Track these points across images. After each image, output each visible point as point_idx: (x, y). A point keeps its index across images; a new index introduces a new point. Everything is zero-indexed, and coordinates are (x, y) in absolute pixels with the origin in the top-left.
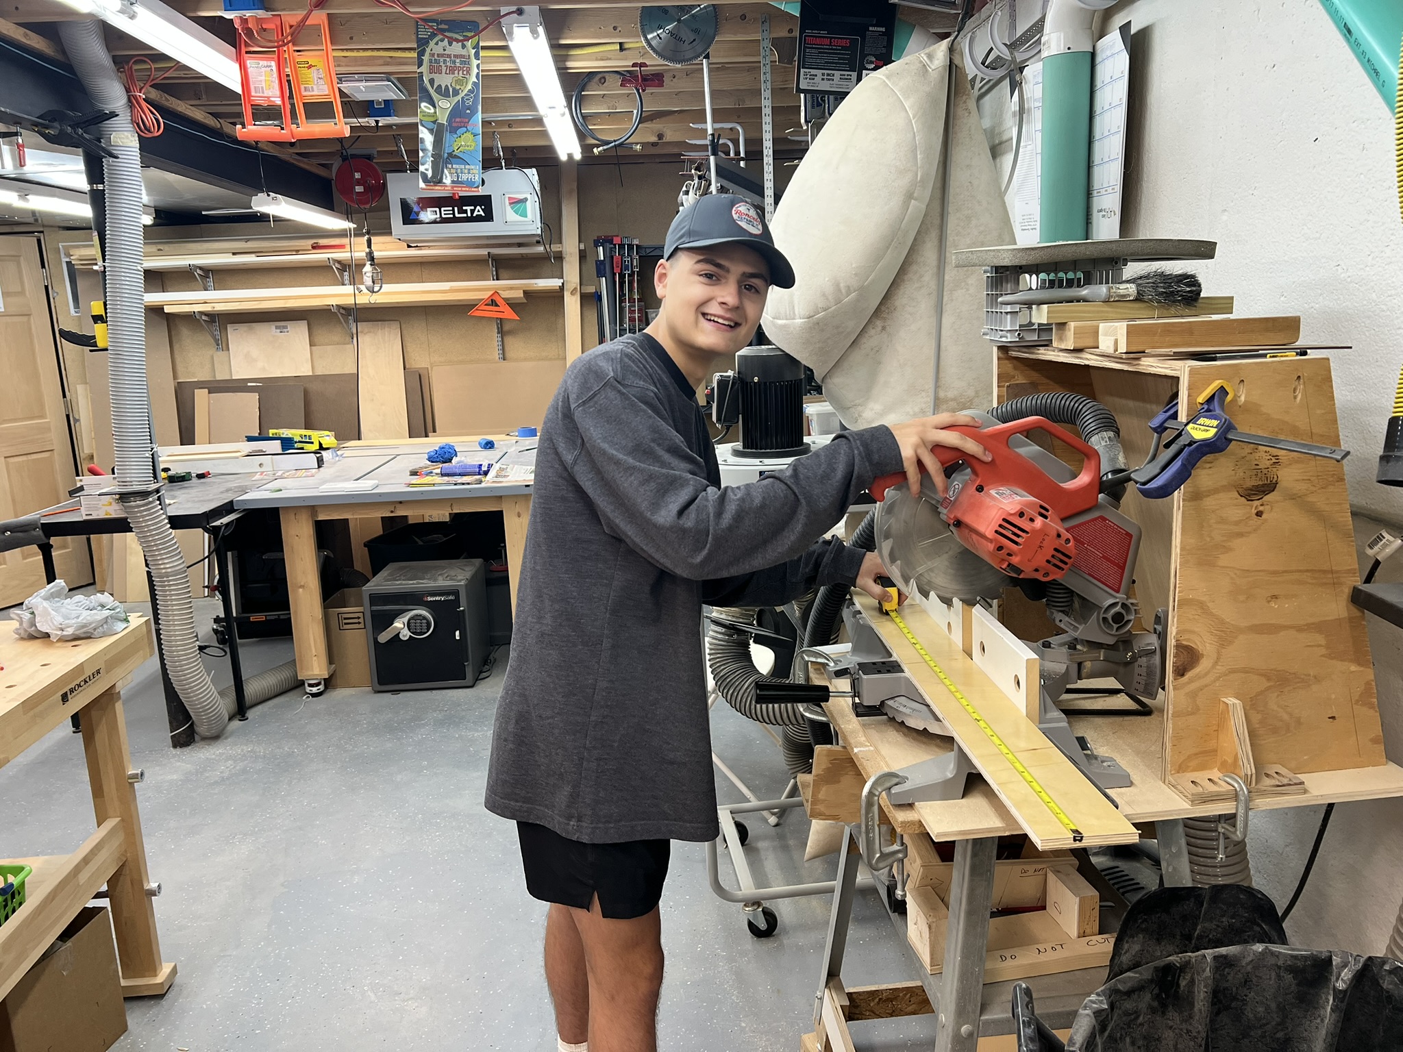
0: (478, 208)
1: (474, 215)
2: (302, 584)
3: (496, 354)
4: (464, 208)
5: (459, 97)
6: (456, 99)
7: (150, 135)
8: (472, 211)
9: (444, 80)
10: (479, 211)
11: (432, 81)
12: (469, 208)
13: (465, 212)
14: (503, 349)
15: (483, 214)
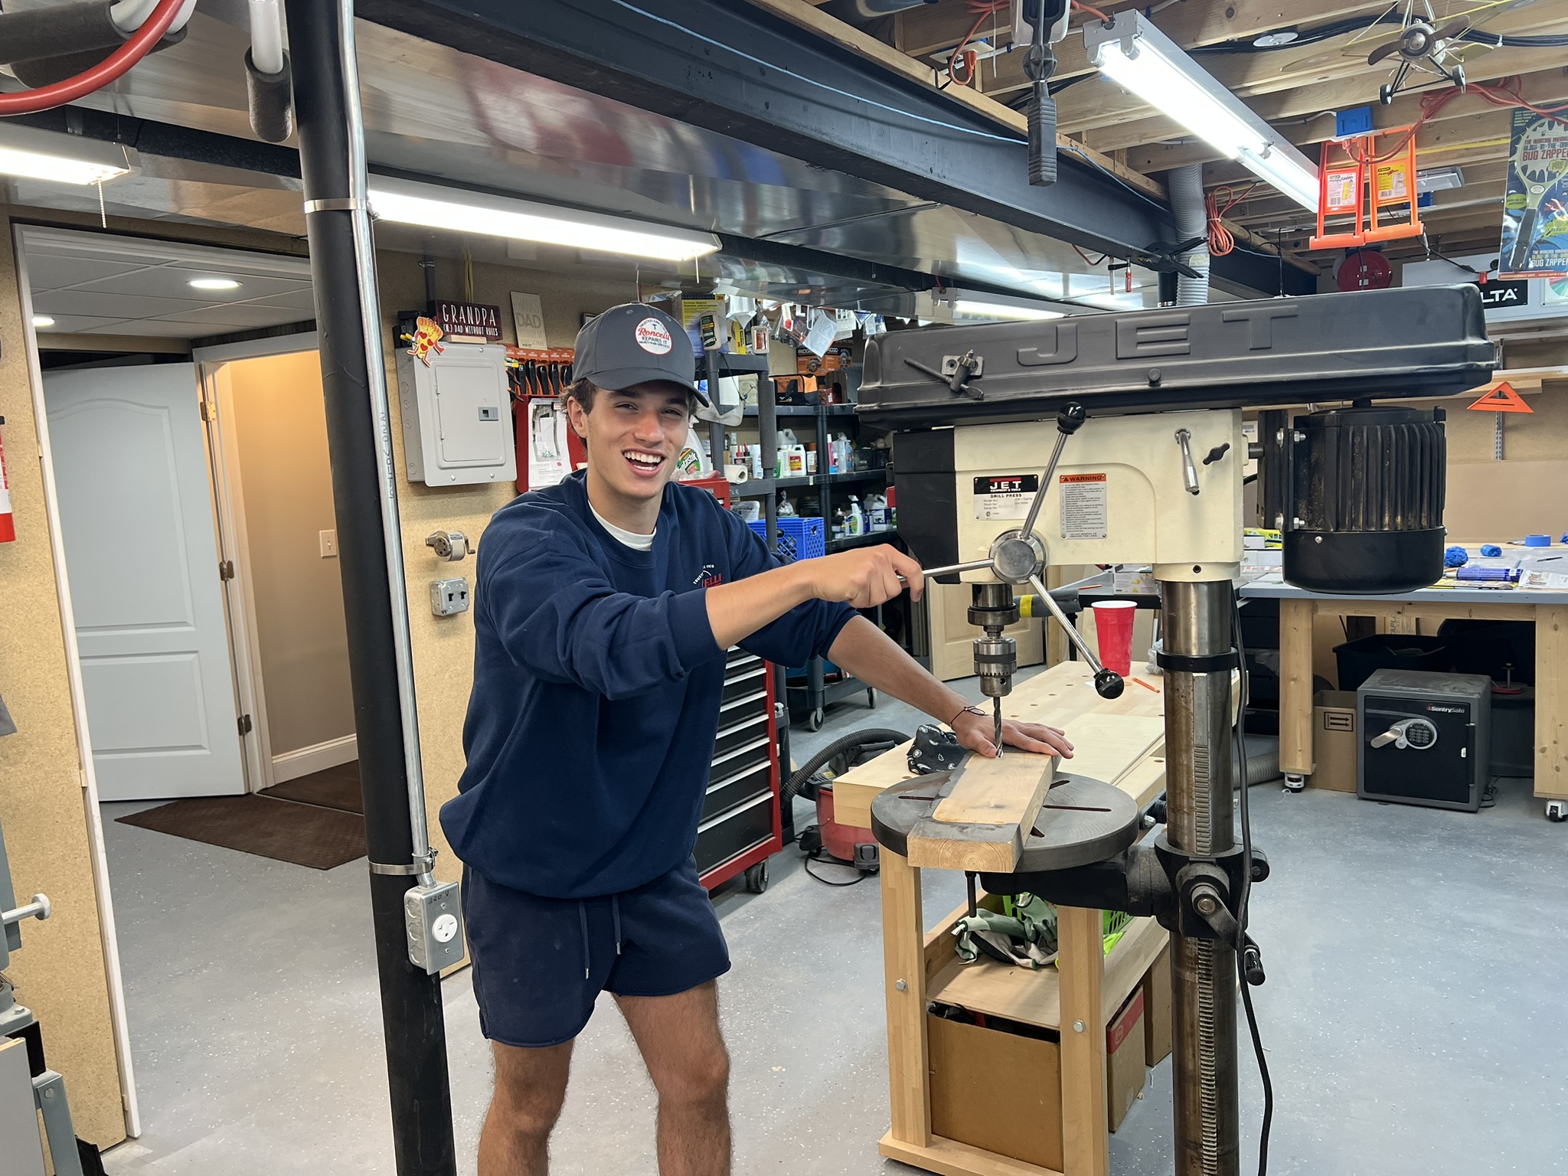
0: (1510, 291)
1: (1504, 299)
2: (1295, 676)
3: (1493, 452)
4: (1492, 293)
5: (1556, 181)
6: (1552, 183)
7: (1221, 254)
8: (1501, 296)
9: (1538, 166)
10: (1510, 294)
11: (1524, 169)
12: (1497, 293)
13: (1493, 296)
14: (1503, 447)
15: (1515, 298)
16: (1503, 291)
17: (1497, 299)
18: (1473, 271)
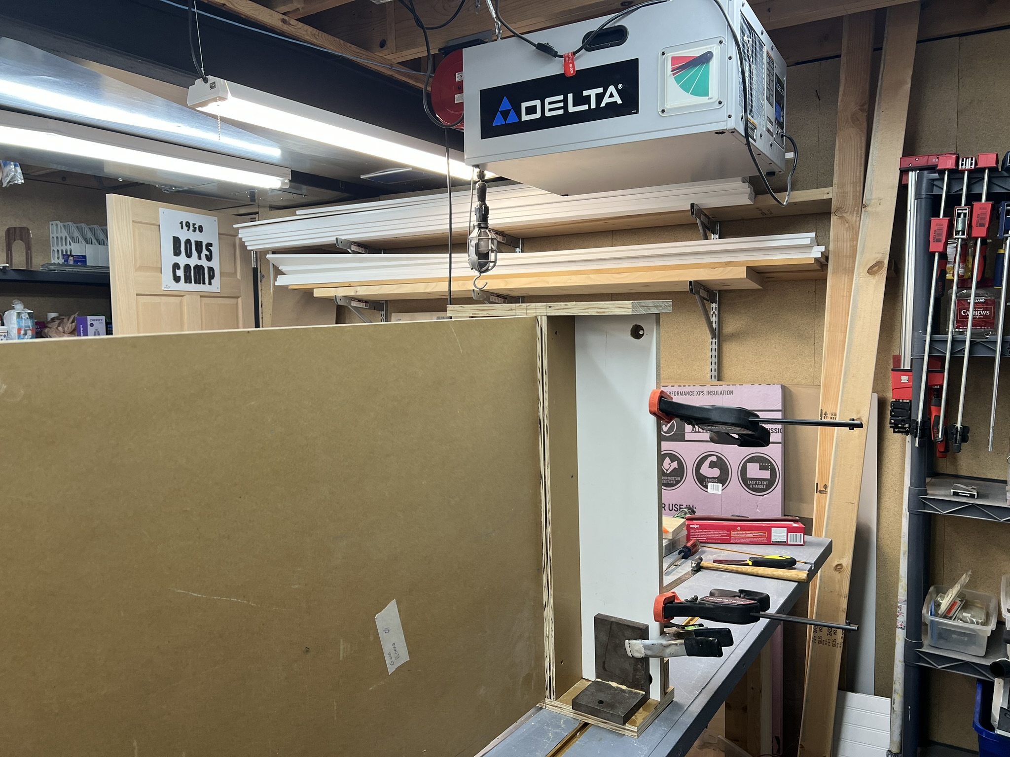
13: (586, 100)
15: (620, 102)
16: (600, 90)
17: (593, 106)
18: (555, 55)
